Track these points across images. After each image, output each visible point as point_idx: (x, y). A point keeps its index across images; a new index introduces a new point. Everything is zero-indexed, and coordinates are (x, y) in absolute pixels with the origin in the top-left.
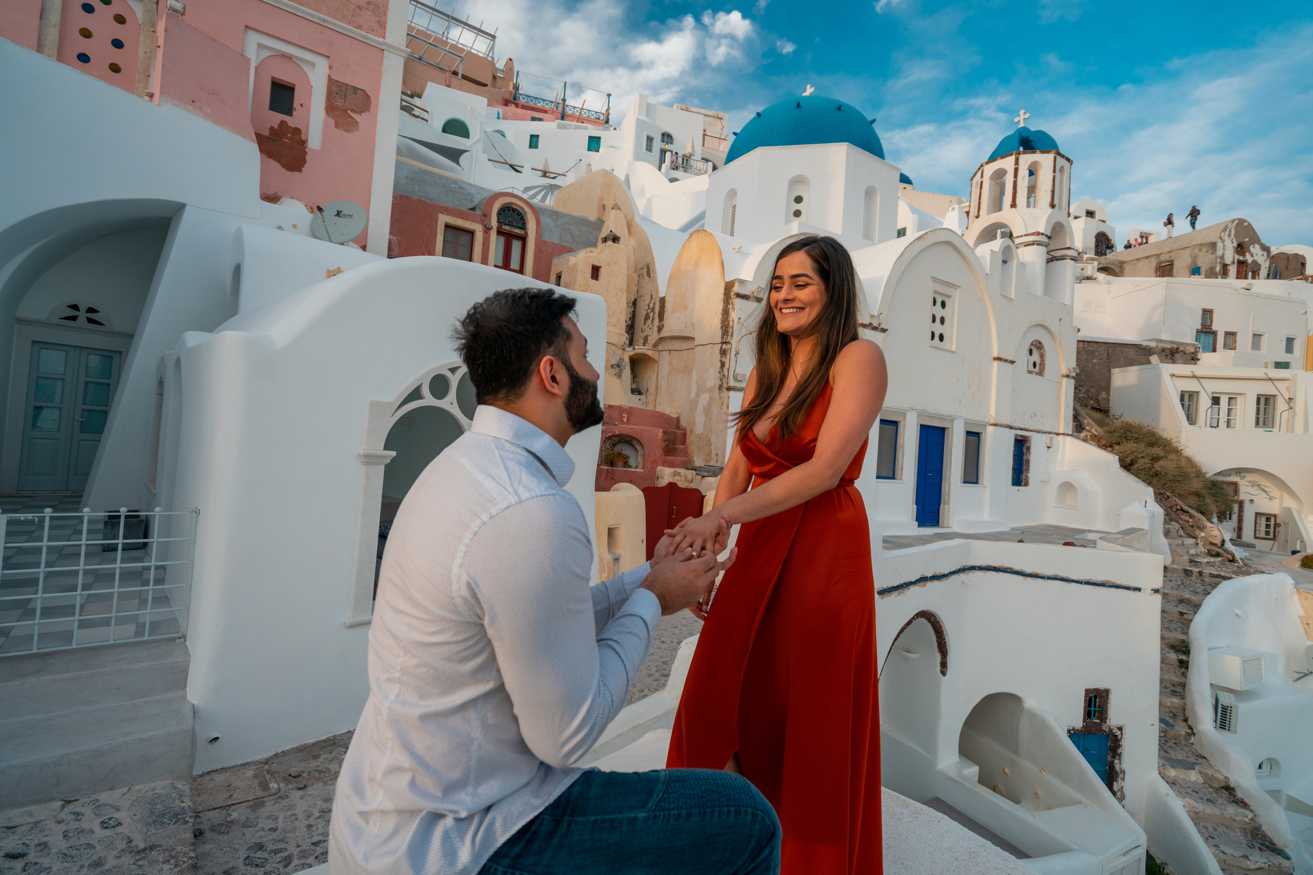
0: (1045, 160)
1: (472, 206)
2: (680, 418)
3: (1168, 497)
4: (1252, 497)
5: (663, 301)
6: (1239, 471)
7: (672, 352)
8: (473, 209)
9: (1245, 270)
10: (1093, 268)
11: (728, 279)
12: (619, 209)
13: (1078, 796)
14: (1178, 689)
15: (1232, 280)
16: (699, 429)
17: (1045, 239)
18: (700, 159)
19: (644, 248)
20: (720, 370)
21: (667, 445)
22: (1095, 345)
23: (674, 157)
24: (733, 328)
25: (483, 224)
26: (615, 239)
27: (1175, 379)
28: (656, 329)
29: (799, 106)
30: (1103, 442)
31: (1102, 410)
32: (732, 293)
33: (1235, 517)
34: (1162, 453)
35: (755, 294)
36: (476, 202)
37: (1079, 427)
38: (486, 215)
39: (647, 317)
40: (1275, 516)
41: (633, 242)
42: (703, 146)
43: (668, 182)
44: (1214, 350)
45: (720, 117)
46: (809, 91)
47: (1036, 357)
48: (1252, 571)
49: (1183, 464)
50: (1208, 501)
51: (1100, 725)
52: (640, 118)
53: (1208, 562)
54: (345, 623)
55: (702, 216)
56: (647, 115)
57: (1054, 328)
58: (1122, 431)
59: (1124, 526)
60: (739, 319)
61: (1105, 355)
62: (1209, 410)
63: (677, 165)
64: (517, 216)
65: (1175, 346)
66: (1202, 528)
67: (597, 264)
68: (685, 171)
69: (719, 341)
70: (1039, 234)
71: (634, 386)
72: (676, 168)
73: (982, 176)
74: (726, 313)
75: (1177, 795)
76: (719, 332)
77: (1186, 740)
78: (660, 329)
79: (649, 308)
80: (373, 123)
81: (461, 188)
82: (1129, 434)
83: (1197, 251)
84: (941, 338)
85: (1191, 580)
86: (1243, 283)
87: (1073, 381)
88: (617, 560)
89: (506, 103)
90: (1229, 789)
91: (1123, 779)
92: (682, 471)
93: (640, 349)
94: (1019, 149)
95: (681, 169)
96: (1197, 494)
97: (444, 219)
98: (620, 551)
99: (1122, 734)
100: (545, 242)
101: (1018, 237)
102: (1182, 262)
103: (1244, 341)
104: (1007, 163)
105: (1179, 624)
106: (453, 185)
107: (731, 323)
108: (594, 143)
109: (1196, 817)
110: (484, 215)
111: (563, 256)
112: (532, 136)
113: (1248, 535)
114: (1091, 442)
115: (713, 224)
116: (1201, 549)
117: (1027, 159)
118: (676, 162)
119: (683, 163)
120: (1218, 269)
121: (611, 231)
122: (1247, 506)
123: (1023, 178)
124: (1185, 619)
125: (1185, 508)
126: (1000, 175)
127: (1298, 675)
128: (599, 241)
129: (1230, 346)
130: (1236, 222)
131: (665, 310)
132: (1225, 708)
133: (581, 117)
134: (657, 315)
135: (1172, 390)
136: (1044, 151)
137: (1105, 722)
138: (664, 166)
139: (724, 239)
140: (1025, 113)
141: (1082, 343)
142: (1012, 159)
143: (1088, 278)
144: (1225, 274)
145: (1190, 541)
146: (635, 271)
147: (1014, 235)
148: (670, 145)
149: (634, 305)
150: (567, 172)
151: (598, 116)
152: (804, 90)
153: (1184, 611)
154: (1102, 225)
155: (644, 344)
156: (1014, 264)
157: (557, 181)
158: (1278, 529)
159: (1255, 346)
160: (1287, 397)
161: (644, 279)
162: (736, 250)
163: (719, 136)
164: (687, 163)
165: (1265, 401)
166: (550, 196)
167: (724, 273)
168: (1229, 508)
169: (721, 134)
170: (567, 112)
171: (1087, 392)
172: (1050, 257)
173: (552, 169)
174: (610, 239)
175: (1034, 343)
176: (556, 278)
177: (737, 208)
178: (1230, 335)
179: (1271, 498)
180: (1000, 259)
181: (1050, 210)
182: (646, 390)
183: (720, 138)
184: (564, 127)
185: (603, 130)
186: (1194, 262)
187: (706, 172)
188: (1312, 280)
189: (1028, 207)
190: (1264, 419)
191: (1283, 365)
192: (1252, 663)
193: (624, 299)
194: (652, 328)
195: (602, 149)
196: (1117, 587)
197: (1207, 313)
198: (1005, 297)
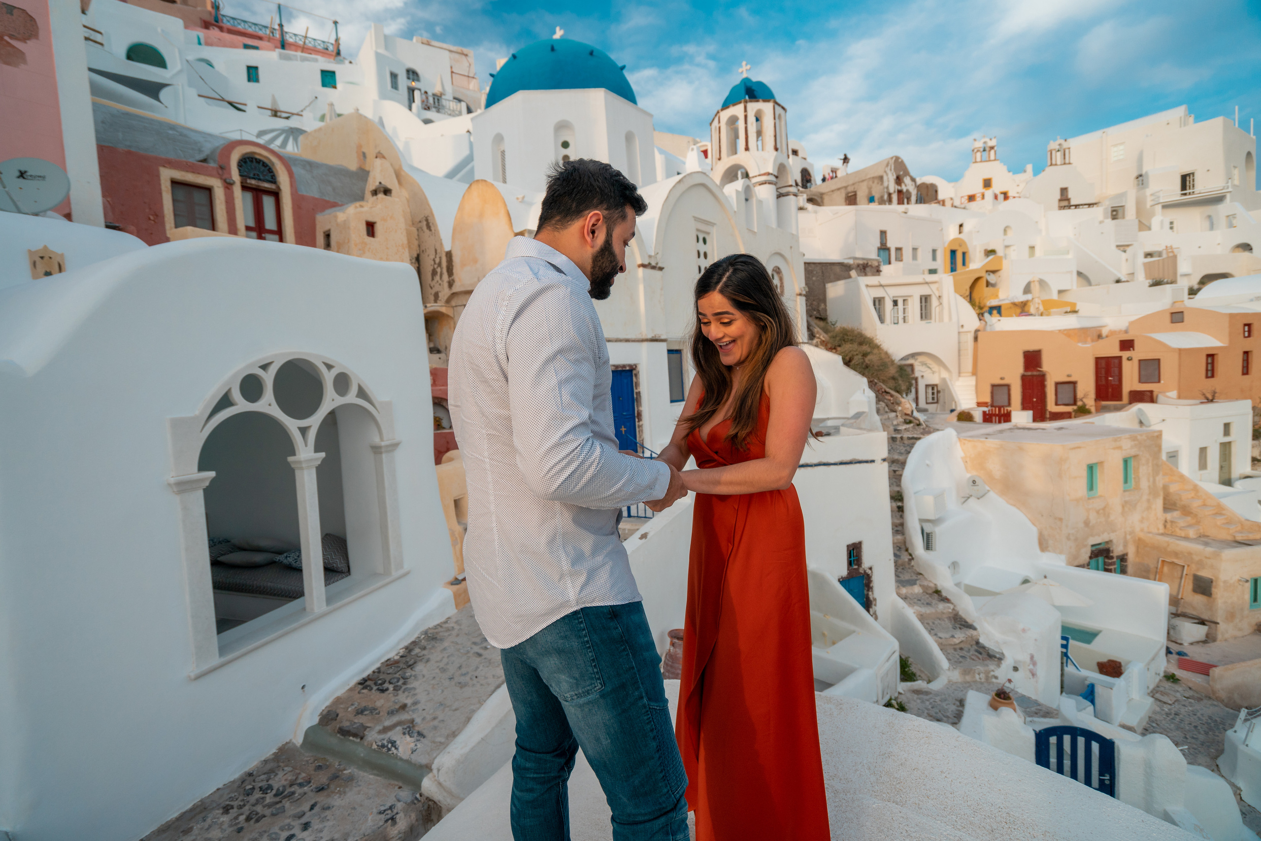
0: (767, 108)
1: (202, 156)
3: (876, 383)
4: (922, 374)
5: (449, 255)
6: (913, 355)
8: (205, 161)
9: (903, 197)
10: (804, 199)
11: (517, 230)
12: (384, 157)
13: (852, 627)
14: (899, 528)
15: (895, 206)
17: (773, 178)
18: (451, 98)
19: (418, 200)
22: (813, 265)
23: (424, 97)
25: (221, 179)
26: (387, 192)
27: (869, 288)
28: (446, 285)
29: (553, 49)
30: (829, 346)
31: (823, 319)
33: (913, 390)
34: (869, 350)
36: (206, 151)
37: (811, 336)
38: (223, 168)
39: (434, 273)
40: (937, 385)
41: (404, 193)
42: (452, 84)
43: (422, 124)
44: (890, 263)
45: (465, 53)
46: (559, 34)
48: (932, 430)
49: (883, 356)
50: (900, 382)
51: (858, 569)
52: (380, 51)
53: (905, 429)
54: (189, 677)
55: (469, 159)
56: (387, 47)
57: (787, 254)
58: (841, 335)
59: (852, 413)
61: (820, 274)
62: (892, 311)
63: (429, 105)
64: (263, 168)
65: (866, 262)
66: (899, 404)
67: (371, 219)
68: (438, 111)
70: (769, 174)
71: (432, 345)
72: (428, 108)
73: (719, 122)
75: (909, 606)
77: (909, 564)
78: (451, 284)
79: (435, 263)
80: (48, 54)
81: (181, 134)
82: (846, 337)
83: (871, 183)
85: (896, 444)
86: (902, 208)
87: (804, 298)
89: (206, 25)
90: (937, 592)
91: (875, 605)
93: (433, 307)
94: (745, 97)
95: (434, 109)
96: (894, 378)
97: (167, 175)
99: (872, 572)
100: (303, 198)
101: (753, 177)
102: (862, 195)
103: (907, 254)
104: (737, 110)
105: (894, 480)
106: (171, 132)
108: (328, 78)
109: (922, 618)
110: (222, 168)
111: (327, 211)
112: (249, 68)
113: (922, 403)
114: (821, 347)
115: (483, 169)
116: (901, 420)
117: (753, 107)
118: (427, 102)
119: (434, 102)
120: (886, 197)
121: (380, 183)
122: (920, 380)
123: (752, 124)
124: (898, 475)
125: (888, 390)
126: (733, 120)
127: (963, 500)
128: (368, 194)
129: (899, 259)
130: (894, 159)
131: (454, 264)
132: (928, 535)
133: (305, 46)
134: (445, 270)
135: (867, 297)
136: (765, 101)
137: (861, 567)
138: (414, 106)
139: (499, 185)
140: (746, 65)
141: (807, 265)
142: (741, 107)
143: (801, 209)
144: (890, 201)
145: (893, 415)
146: (413, 224)
147: (751, 175)
148: (417, 83)
149: (417, 261)
150: (302, 111)
151: (325, 47)
152: (554, 33)
153: (896, 469)
154: (803, 160)
155: (436, 301)
156: (754, 201)
157: (293, 123)
158: (939, 395)
159: (915, 257)
160: (938, 295)
161: (424, 232)
162: (520, 200)
163: (467, 74)
164: (438, 102)
165: (925, 300)
166: (291, 140)
167: (511, 223)
168: (911, 385)
169: (469, 72)
170: (287, 40)
171: (811, 304)
172: (778, 193)
173: (282, 107)
174: (380, 192)
175: (775, 269)
176: (324, 238)
177: (506, 153)
178: (899, 250)
179: (933, 373)
180: (743, 198)
181: (775, 153)
182: (444, 348)
183: (468, 76)
184: (288, 58)
185: (336, 63)
186: (870, 192)
187: (460, 114)
188: (943, 203)
189: (758, 150)
190: (925, 313)
191: (933, 272)
192: (939, 498)
193: (406, 255)
194: (442, 283)
195: (339, 85)
196: (860, 462)
197: (883, 233)
198: (751, 231)
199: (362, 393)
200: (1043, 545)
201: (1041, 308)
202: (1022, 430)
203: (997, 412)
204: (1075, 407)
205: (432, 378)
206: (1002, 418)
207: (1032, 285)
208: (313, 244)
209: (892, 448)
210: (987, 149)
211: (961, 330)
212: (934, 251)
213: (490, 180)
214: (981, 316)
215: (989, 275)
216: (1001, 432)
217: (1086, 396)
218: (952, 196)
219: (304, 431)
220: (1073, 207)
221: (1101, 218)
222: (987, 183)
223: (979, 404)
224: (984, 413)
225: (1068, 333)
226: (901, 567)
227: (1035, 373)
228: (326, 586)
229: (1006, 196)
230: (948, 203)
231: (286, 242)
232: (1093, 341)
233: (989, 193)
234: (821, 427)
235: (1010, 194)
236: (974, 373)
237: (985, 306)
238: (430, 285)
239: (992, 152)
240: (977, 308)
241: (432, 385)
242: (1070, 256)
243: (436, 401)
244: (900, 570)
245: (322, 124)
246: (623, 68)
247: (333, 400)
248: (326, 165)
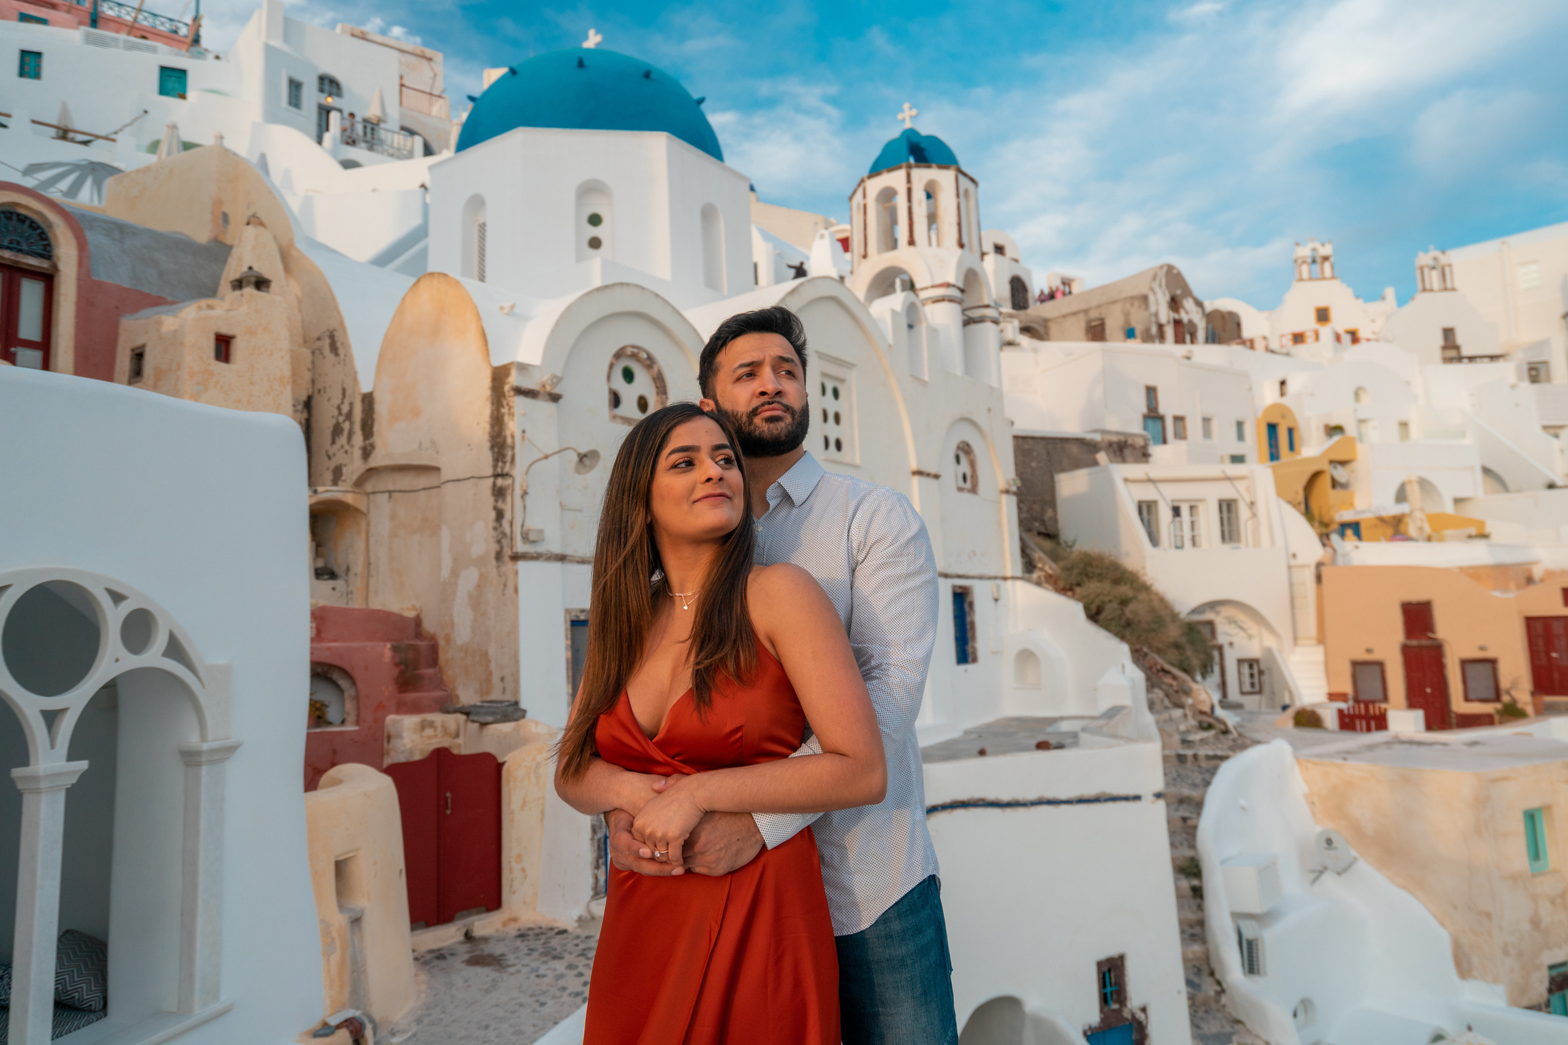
0: (945, 179)
2: (422, 616)
3: (1146, 655)
4: (1230, 639)
5: (368, 400)
6: (1213, 605)
7: (394, 494)
9: (1183, 332)
10: (1014, 328)
11: (498, 362)
12: (262, 224)
14: (1197, 930)
15: (1170, 347)
16: (463, 634)
17: (955, 293)
18: (397, 129)
19: (320, 300)
20: (495, 524)
21: (402, 673)
22: (1031, 442)
24: (513, 448)
26: (261, 284)
27: (1130, 484)
28: (357, 453)
29: (581, 64)
30: (1061, 584)
31: (1051, 536)
32: (507, 388)
33: (1217, 669)
34: (1130, 593)
35: (548, 388)
37: (1029, 566)
39: (337, 430)
40: (1257, 661)
41: (295, 288)
42: (401, 104)
43: (339, 168)
44: (1165, 442)
45: (429, 55)
46: (592, 40)
47: (965, 467)
48: (1248, 742)
49: (1156, 604)
50: (1189, 653)
51: (1119, 1012)
52: (272, 43)
53: (1202, 740)
55: (420, 233)
56: (286, 38)
57: (982, 422)
58: (1082, 565)
59: (1103, 706)
60: (524, 432)
61: (1044, 457)
62: (1172, 526)
63: (354, 136)
64: (29, 231)
65: (1122, 438)
66: (1188, 692)
67: (225, 330)
68: (371, 148)
69: (489, 471)
70: (948, 285)
71: (320, 564)
72: (352, 142)
73: (865, 196)
74: (497, 422)
76: (487, 457)
77: (1217, 1001)
78: (367, 453)
79: (340, 414)
82: (1089, 569)
83: (1128, 306)
84: (839, 445)
85: (1187, 768)
86: (1182, 349)
87: (1013, 500)
88: (356, 921)
92: (437, 718)
93: (328, 492)
94: (908, 160)
95: (363, 145)
96: (1177, 646)
98: (361, 902)
99: (1147, 1017)
100: (100, 285)
101: (922, 289)
102: (1114, 324)
103: (1194, 427)
104: (895, 179)
105: (1184, 836)
107: (509, 440)
108: (172, 81)
111: (143, 313)
112: (24, 53)
113: (1234, 694)
114: (1047, 586)
116: (1192, 722)
117: (922, 176)
118: (352, 130)
119: (365, 133)
120: (1154, 330)
121: (250, 268)
122: (1227, 651)
123: (920, 203)
124: (1190, 826)
125: (1167, 667)
126: (887, 196)
127: (1313, 876)
128: (225, 287)
129: (1180, 435)
130: (1165, 269)
131: (375, 416)
132: (1250, 943)
133: (137, 25)
134: (357, 427)
135: (1128, 498)
136: (942, 166)
137: (1125, 1005)
138: (327, 137)
139: (471, 284)
140: (911, 108)
141: (1020, 441)
142: (901, 174)
143: (1010, 344)
144: (1161, 337)
145: (1177, 713)
146: (305, 342)
147: (918, 285)
148: (337, 99)
149: (307, 407)
150: (116, 133)
151: (174, 28)
152: (586, 38)
153: (1187, 814)
154: (1014, 263)
155: (335, 482)
156: (923, 329)
157: (97, 153)
158: (1264, 678)
159: (1207, 433)
160: (1248, 499)
161: (324, 358)
162: (506, 311)
163: (428, 90)
164: (373, 134)
165: (1227, 507)
166: (88, 183)
167: (487, 350)
168: (1210, 658)
169: (432, 87)
170: (103, 12)
171: (1030, 510)
172: (966, 318)
173: (79, 122)
174: (248, 283)
175: (961, 446)
176: (132, 359)
177: (488, 228)
178: (1179, 419)
179: (1250, 637)
180: (904, 323)
181: (959, 251)
182: (344, 568)
183: (431, 94)
184: (102, 43)
185: (190, 57)
186: (1127, 321)
187: (410, 155)
188: (1251, 344)
189: (930, 244)
190: (1229, 532)
191: (1237, 459)
192: (1268, 871)
193: (287, 398)
194: (350, 450)
195: (191, 94)
196: (1114, 799)
197: (1151, 392)
198: (917, 379)
199: (175, 649)
200: (1463, 966)
201: (1427, 529)
202: (1407, 746)
203: (1363, 712)
204: (1499, 706)
205: (314, 625)
206: (1373, 724)
207: (1408, 488)
208: (107, 375)
209: (1179, 775)
210: (1319, 260)
211: (1293, 562)
212: (1240, 425)
213: (455, 274)
214: (1324, 538)
215: (1335, 468)
216: (1371, 747)
217: (1515, 685)
218: (1266, 333)
219: (51, 718)
220: (1465, 361)
221: (1512, 378)
222: (1323, 315)
223: (1333, 697)
224: (1341, 712)
225: (1475, 573)
226: (1203, 1008)
227: (1424, 642)
228: (53, 1039)
229: (1355, 338)
230: (1260, 345)
231: (55, 371)
232: (1519, 587)
233: (1326, 331)
234: (1049, 734)
235: (1362, 334)
236: (1321, 640)
237: (1332, 521)
238: (327, 452)
239: (1327, 265)
240: (1316, 524)
241: (313, 640)
242: (1468, 441)
243: (319, 670)
244: (1201, 1014)
245: (152, 159)
246: (701, 101)
247: (117, 660)
248: (150, 231)
